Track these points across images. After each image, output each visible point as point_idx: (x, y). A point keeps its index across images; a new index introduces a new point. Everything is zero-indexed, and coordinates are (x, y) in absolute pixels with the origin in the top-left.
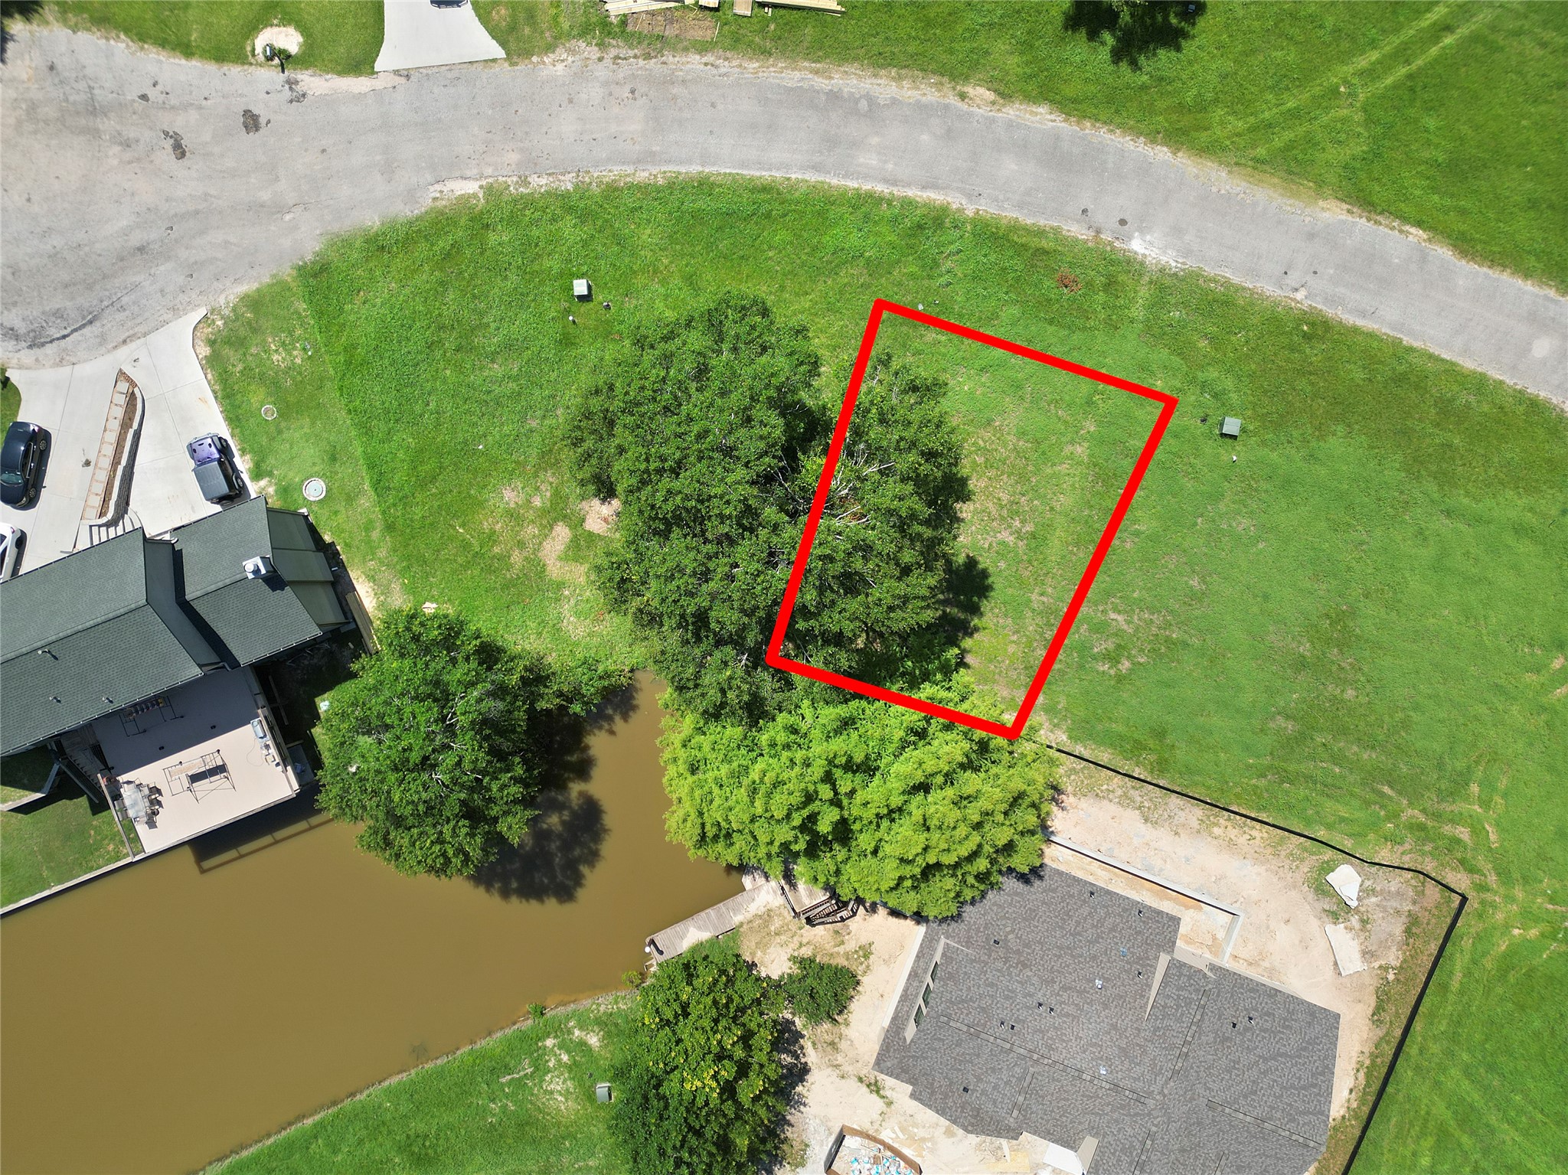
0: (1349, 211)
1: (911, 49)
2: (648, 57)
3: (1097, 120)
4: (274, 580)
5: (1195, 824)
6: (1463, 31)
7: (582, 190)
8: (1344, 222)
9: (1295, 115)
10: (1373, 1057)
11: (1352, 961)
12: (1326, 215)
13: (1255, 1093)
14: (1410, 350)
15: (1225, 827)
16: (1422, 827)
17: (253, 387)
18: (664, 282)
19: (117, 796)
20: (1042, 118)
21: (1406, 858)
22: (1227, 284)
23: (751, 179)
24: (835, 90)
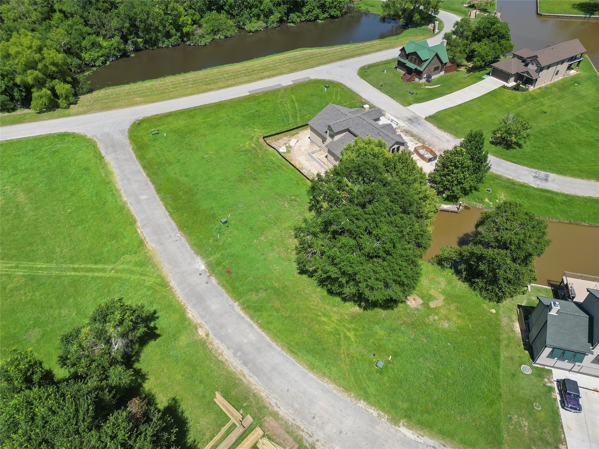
0: (147, 243)
1: (208, 362)
2: (298, 427)
3: (179, 303)
8: (151, 242)
11: (294, 141)
12: (153, 246)
13: (336, 115)
14: (169, 213)
16: (260, 149)
17: (542, 419)
22: (191, 247)
24: (243, 365)
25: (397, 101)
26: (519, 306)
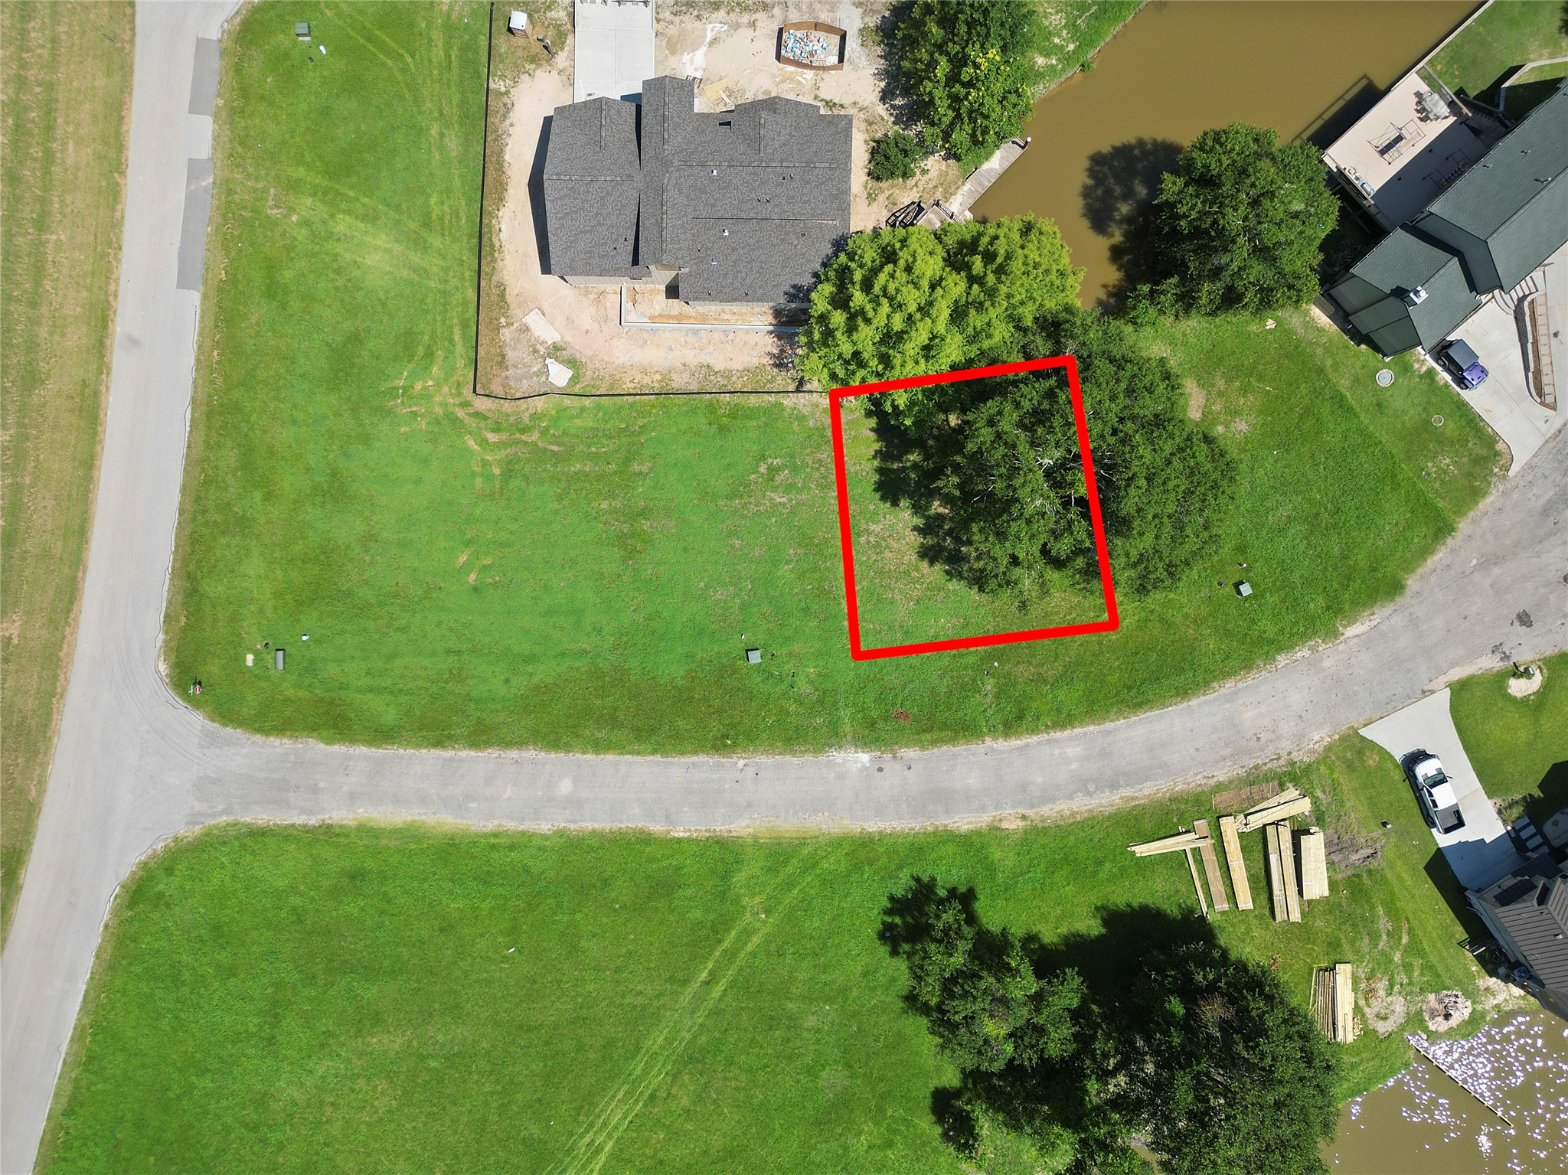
0: (730, 833)
1: (1072, 838)
2: (1256, 767)
3: (924, 833)
4: (1401, 294)
5: (674, 376)
6: (695, 985)
7: (1269, 658)
8: (730, 823)
9: (789, 885)
10: (493, 260)
11: (533, 320)
12: (744, 824)
13: (602, 198)
14: (654, 752)
15: (653, 381)
16: (522, 431)
17: (1456, 434)
18: (1186, 616)
19: (1451, 104)
20: (963, 822)
21: (524, 406)
22: (793, 753)
23: (1151, 708)
24: (1115, 791)
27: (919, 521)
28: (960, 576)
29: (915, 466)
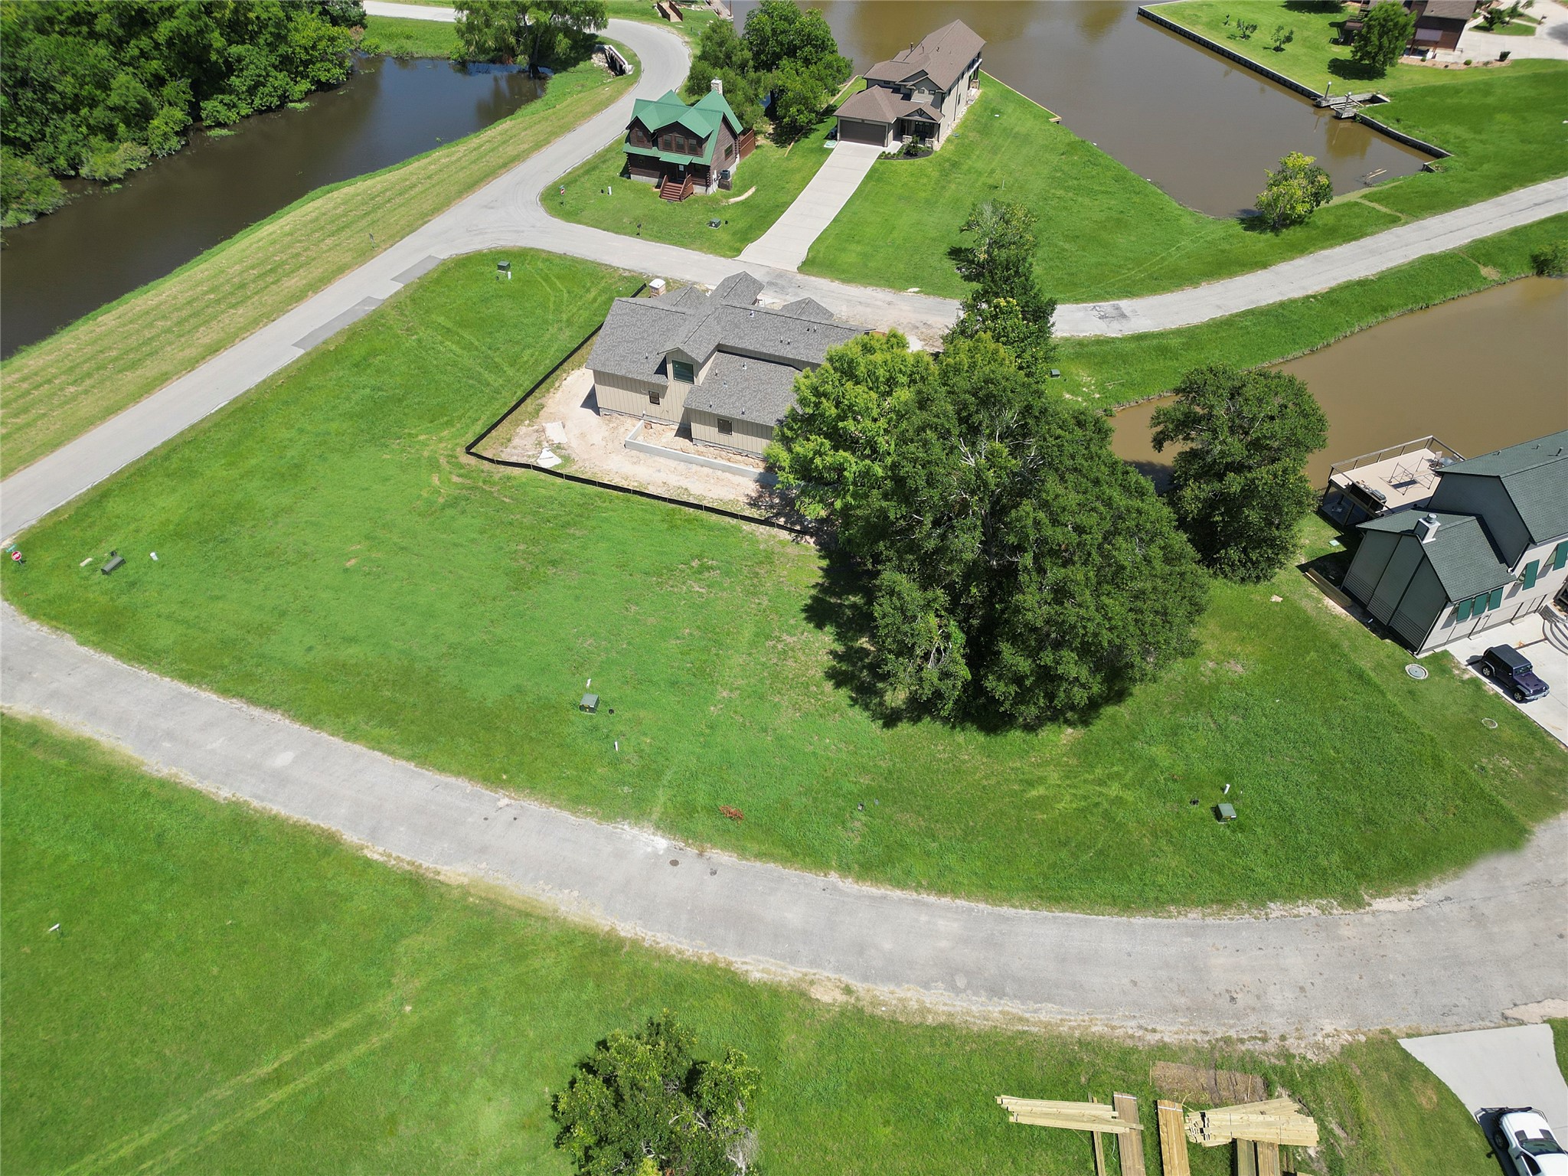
0: (439, 874)
1: (911, 1049)
2: (1227, 1040)
3: (695, 965)
7: (1257, 901)
8: (446, 864)
11: (552, 428)
12: (462, 870)
13: (654, 321)
14: (409, 759)
16: (487, 483)
17: (1516, 740)
18: (1142, 823)
20: (757, 966)
21: (503, 470)
22: (575, 811)
23: (1074, 909)
24: (996, 999)
25: (700, 250)
26: (1303, 568)
27: (840, 648)
28: (866, 707)
29: (854, 606)
